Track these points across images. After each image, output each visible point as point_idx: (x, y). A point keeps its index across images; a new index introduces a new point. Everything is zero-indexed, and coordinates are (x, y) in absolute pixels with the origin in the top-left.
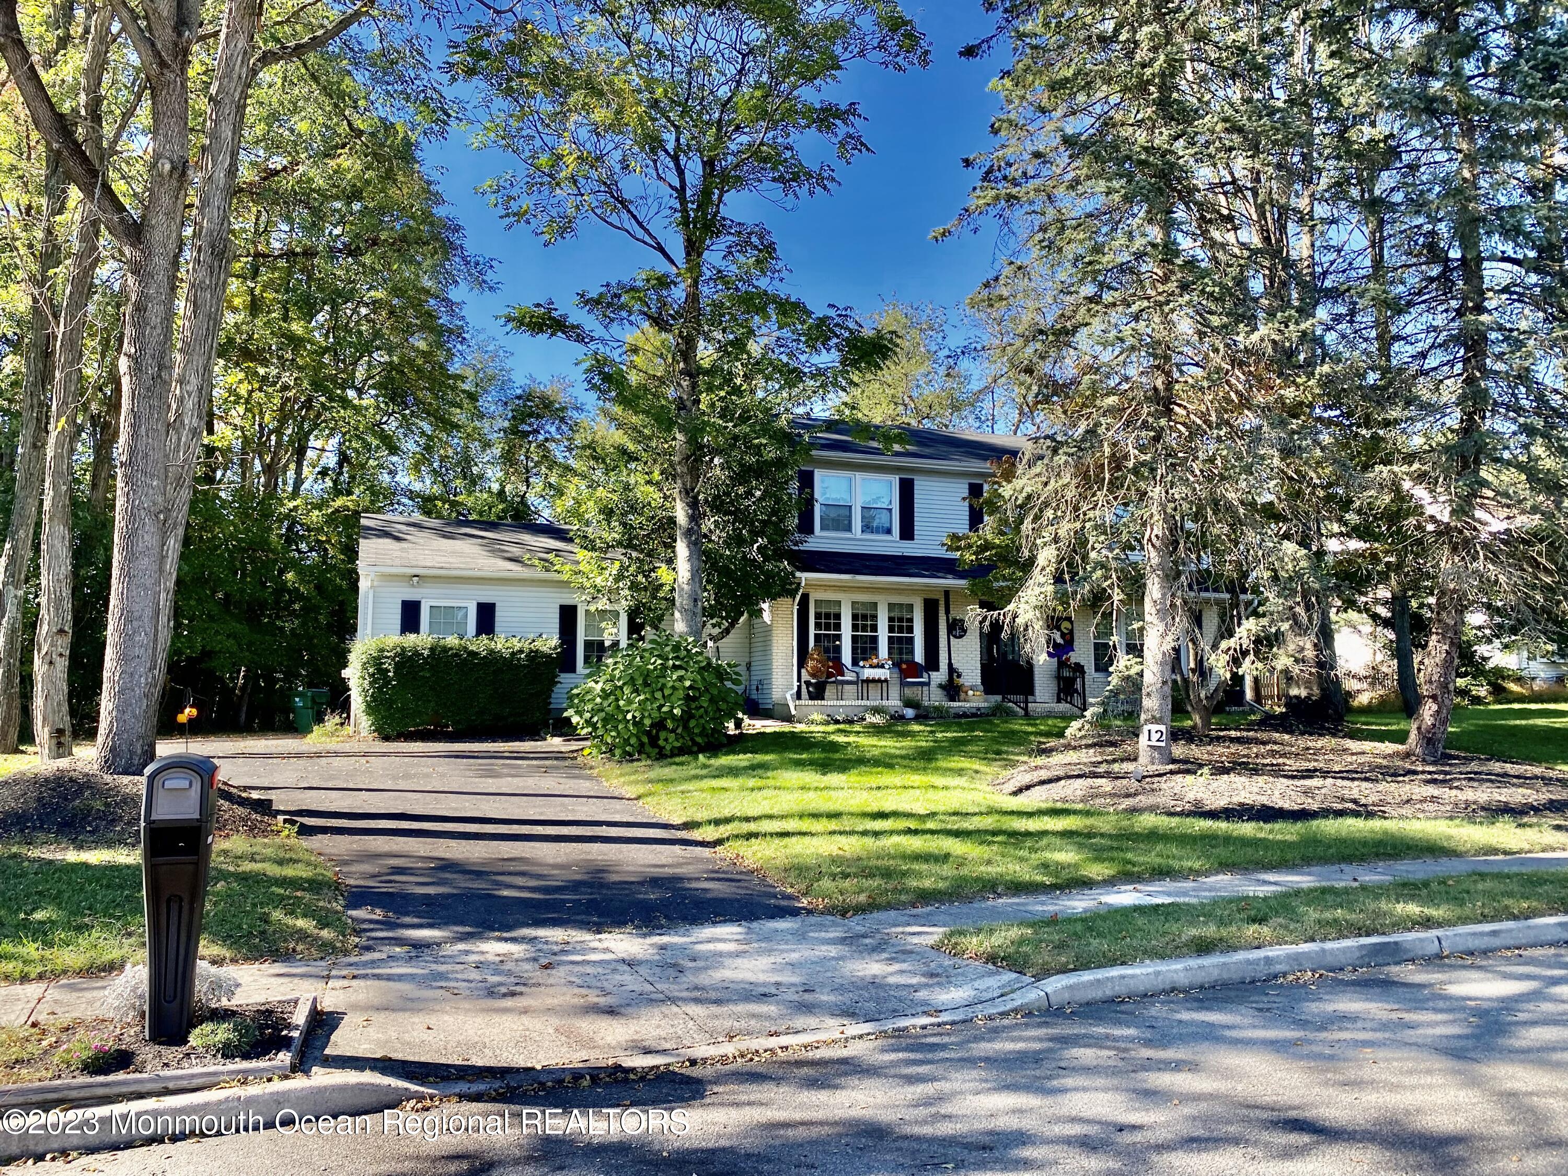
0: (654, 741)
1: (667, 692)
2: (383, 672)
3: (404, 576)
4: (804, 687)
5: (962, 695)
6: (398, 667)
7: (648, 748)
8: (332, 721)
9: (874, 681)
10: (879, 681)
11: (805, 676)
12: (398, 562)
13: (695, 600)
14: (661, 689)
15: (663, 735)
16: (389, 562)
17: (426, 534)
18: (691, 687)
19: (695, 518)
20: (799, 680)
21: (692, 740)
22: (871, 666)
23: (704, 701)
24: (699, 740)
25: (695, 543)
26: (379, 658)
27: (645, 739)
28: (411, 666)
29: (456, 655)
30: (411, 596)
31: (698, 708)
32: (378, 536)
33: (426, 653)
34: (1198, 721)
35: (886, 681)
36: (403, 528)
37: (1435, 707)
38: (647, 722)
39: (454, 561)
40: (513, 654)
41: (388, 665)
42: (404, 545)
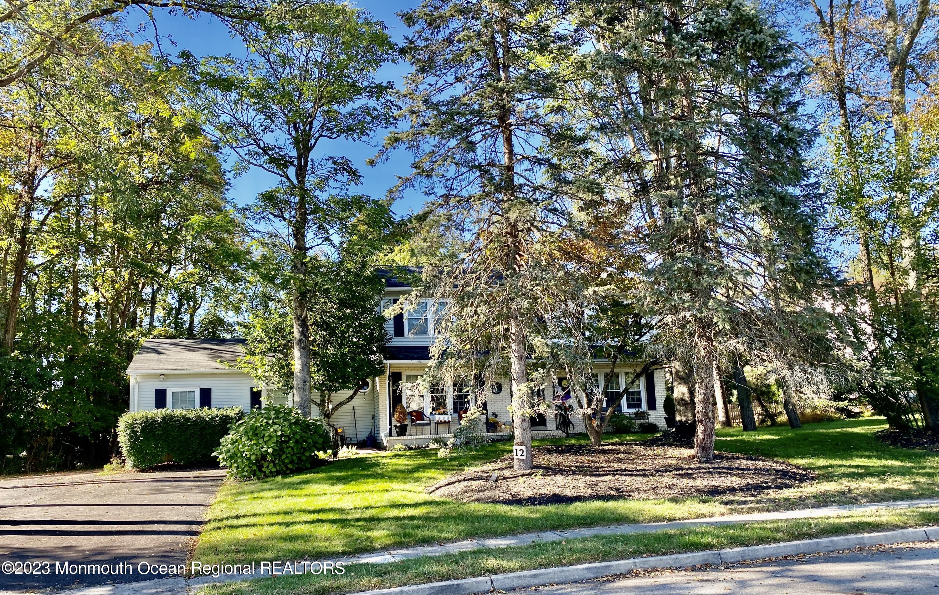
0: (260, 467)
1: (266, 439)
2: (134, 432)
3: (155, 375)
4: (393, 428)
5: (498, 428)
6: (143, 430)
7: (258, 473)
8: (115, 461)
9: (441, 423)
10: (445, 422)
11: (394, 422)
12: (151, 368)
13: (305, 382)
14: (263, 437)
15: (266, 464)
16: (145, 367)
17: (179, 349)
18: (282, 435)
19: (304, 333)
20: (390, 424)
21: (286, 467)
22: (440, 414)
23: (292, 443)
24: (290, 466)
25: (304, 348)
26: (133, 424)
27: (254, 468)
28: (152, 428)
29: (178, 420)
30: (161, 386)
31: (288, 448)
32: (148, 352)
33: (160, 420)
34: (593, 440)
35: (449, 422)
36: (168, 346)
37: (702, 428)
38: (253, 457)
39: (186, 365)
40: (212, 418)
41: (138, 429)
42: (161, 356)
